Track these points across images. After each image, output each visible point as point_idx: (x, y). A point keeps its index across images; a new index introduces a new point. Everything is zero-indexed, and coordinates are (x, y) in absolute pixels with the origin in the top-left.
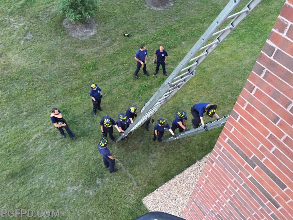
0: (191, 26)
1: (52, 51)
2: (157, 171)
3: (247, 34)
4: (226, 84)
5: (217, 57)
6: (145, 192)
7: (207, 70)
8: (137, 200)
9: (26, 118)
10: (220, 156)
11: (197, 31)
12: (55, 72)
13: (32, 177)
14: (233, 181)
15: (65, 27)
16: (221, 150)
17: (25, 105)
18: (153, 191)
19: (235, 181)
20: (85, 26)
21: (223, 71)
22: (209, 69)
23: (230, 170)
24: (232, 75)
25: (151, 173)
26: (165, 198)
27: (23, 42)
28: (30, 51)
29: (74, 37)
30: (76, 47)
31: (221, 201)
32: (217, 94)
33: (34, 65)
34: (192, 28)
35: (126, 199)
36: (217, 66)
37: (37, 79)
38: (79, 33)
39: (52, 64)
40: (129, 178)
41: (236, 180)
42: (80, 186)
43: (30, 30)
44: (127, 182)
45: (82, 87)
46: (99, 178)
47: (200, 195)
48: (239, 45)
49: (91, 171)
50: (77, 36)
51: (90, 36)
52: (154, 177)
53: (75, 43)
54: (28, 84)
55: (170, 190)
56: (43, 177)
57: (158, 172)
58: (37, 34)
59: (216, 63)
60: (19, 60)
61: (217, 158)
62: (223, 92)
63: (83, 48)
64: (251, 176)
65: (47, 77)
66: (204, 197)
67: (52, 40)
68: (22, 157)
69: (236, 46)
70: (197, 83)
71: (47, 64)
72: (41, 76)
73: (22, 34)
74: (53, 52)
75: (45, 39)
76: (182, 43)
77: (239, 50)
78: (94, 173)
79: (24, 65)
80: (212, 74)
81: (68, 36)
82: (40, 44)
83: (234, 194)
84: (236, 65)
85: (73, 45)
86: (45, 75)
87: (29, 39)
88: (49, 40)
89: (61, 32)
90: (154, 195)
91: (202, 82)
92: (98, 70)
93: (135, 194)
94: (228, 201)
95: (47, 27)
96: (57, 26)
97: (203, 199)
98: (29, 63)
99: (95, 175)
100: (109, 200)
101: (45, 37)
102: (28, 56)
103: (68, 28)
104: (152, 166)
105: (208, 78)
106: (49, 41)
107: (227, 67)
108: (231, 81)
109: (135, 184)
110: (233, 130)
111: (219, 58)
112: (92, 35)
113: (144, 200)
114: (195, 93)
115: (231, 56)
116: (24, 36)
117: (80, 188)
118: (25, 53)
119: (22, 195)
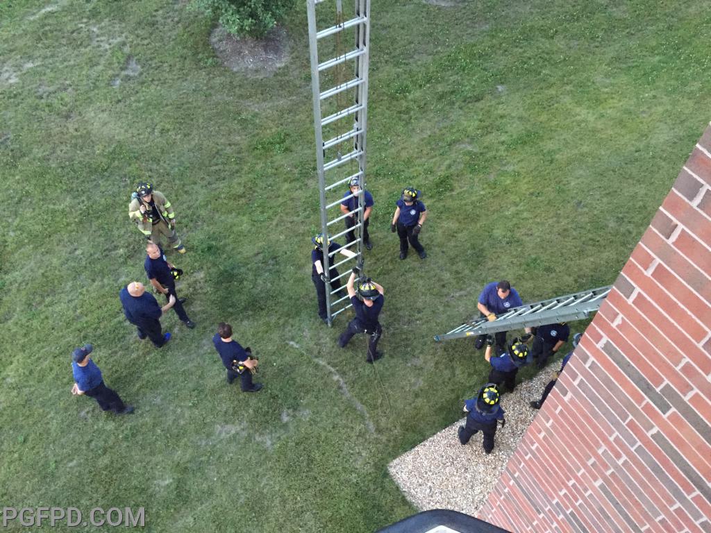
0: (521, 45)
1: (185, 106)
2: (425, 400)
3: (663, 68)
4: (604, 192)
5: (583, 125)
6: (394, 447)
7: (557, 156)
8: (375, 464)
9: (125, 263)
10: (584, 380)
11: (537, 58)
12: (192, 154)
13: (136, 398)
14: (611, 439)
15: (217, 47)
16: (587, 366)
17: (122, 232)
18: (413, 447)
19: (617, 440)
20: (263, 46)
21: (597, 160)
22: (562, 155)
23: (606, 413)
24: (621, 172)
25: (410, 404)
26: (442, 465)
27: (118, 82)
28: (134, 105)
29: (236, 72)
30: (241, 96)
31: (581, 484)
32: (580, 217)
33: (144, 138)
34: (524, 52)
35: (349, 460)
36: (585, 149)
37: (151, 170)
38: (249, 62)
39: (185, 136)
40: (359, 413)
41: (621, 437)
42: (245, 424)
43: (136, 56)
44: (354, 421)
45: (254, 192)
46: (289, 408)
47: (529, 466)
48: (641, 96)
49: (269, 391)
50: (243, 70)
51: (275, 70)
52: (417, 414)
53: (240, 86)
54: (129, 182)
55: (454, 446)
56: (162, 400)
57: (428, 402)
58: (150, 65)
59: (581, 139)
60: (111, 126)
61: (576, 383)
62: (596, 212)
63: (257, 100)
64: (658, 432)
65: (172, 168)
66: (539, 471)
67: (186, 80)
68: (116, 352)
69: (635, 100)
70: (530, 188)
71: (174, 137)
72: (158, 164)
73: (117, 65)
74: (188, 108)
75: (170, 77)
76: (497, 88)
77: (641, 110)
78: (277, 396)
79: (122, 138)
80: (570, 167)
81: (223, 69)
82: (159, 88)
83: (612, 470)
84: (633, 145)
85: (234, 92)
86: (168, 162)
87: (134, 76)
88: (179, 78)
89: (206, 60)
90: (417, 456)
91: (544, 187)
92: (291, 151)
93: (371, 452)
94: (597, 484)
95: (174, 48)
96: (197, 45)
97: (537, 476)
98: (132, 133)
99: (280, 401)
100: (311, 461)
101: (170, 71)
102: (130, 117)
103: (224, 51)
104: (414, 388)
105: (558, 176)
106: (180, 80)
107: (609, 152)
108: (618, 188)
109: (372, 426)
110: (618, 321)
111: (590, 129)
112: (280, 69)
113: (391, 467)
114: (525, 215)
115: (621, 123)
116: (122, 69)
117: (243, 430)
118: (123, 110)
119: (113, 438)
